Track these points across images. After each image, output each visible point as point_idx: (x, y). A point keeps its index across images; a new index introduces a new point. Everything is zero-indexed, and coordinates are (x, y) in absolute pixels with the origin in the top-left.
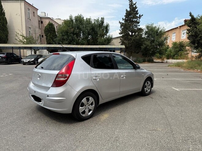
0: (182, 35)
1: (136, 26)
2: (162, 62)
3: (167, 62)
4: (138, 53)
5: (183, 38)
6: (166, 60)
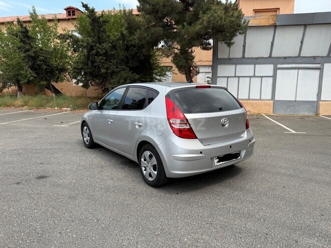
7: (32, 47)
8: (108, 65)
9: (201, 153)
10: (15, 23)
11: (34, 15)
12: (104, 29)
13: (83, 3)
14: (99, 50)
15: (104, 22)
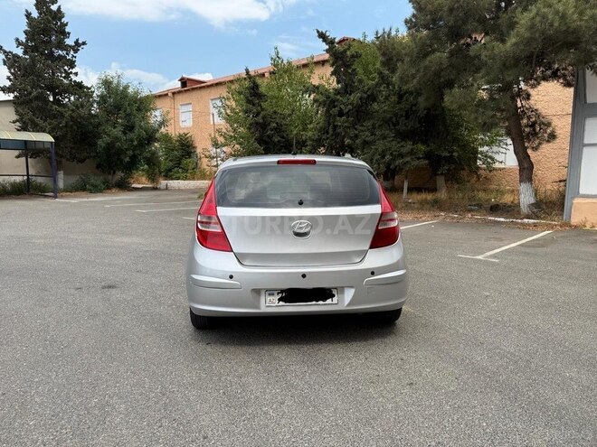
0: (182, 117)
1: (68, 75)
2: (155, 189)
3: (167, 189)
4: (82, 161)
5: (185, 124)
6: (163, 183)
7: (262, 110)
8: (356, 132)
9: (231, 277)
10: (267, 75)
11: (276, 61)
12: (354, 70)
13: (318, 32)
14: (342, 106)
15: (353, 56)
